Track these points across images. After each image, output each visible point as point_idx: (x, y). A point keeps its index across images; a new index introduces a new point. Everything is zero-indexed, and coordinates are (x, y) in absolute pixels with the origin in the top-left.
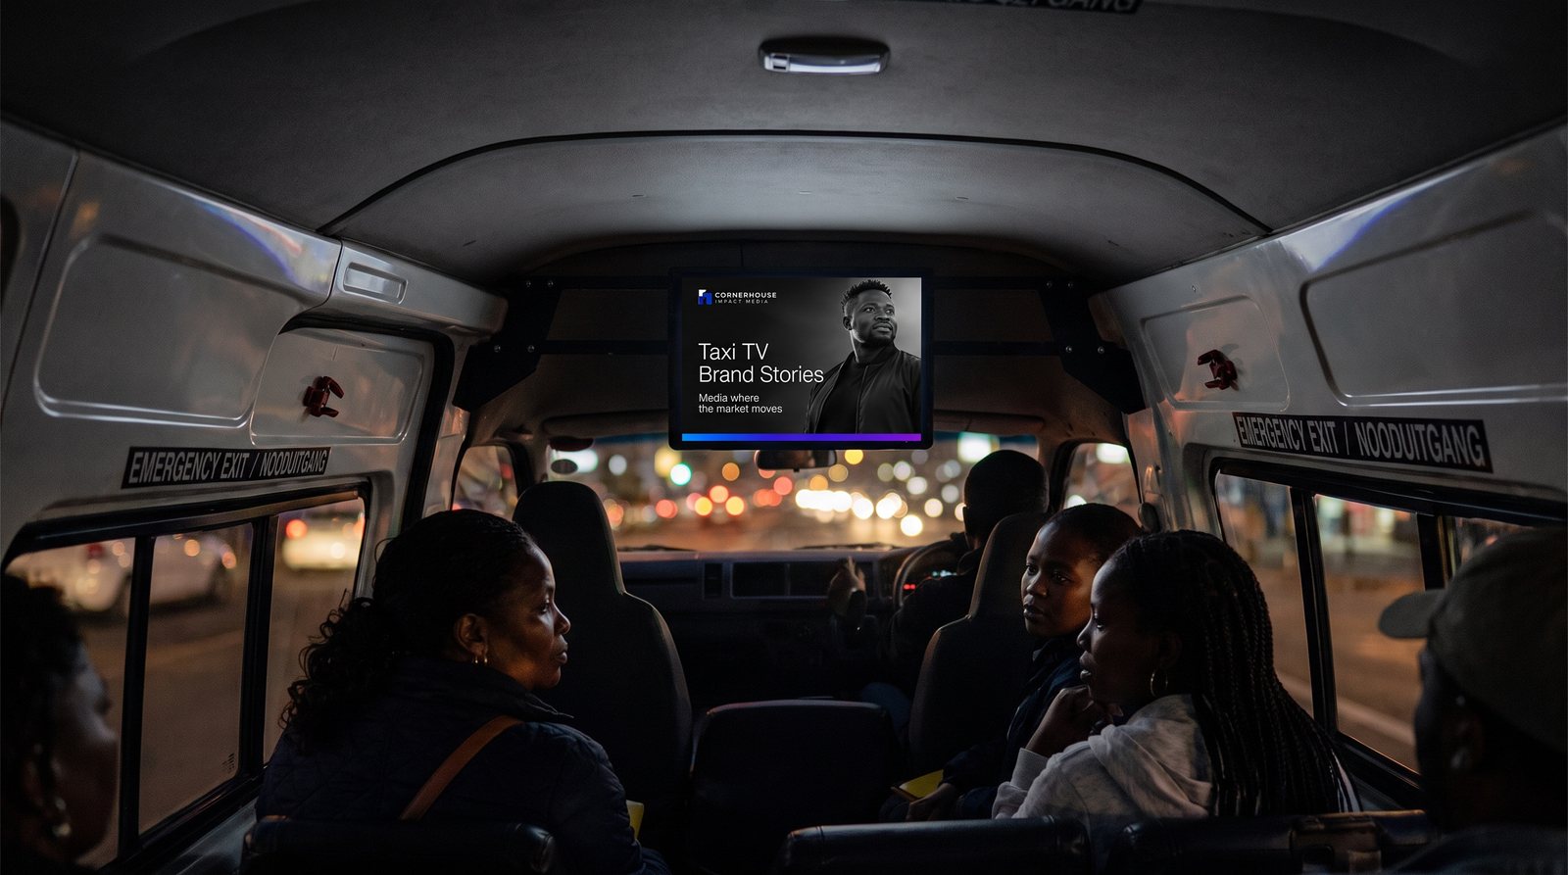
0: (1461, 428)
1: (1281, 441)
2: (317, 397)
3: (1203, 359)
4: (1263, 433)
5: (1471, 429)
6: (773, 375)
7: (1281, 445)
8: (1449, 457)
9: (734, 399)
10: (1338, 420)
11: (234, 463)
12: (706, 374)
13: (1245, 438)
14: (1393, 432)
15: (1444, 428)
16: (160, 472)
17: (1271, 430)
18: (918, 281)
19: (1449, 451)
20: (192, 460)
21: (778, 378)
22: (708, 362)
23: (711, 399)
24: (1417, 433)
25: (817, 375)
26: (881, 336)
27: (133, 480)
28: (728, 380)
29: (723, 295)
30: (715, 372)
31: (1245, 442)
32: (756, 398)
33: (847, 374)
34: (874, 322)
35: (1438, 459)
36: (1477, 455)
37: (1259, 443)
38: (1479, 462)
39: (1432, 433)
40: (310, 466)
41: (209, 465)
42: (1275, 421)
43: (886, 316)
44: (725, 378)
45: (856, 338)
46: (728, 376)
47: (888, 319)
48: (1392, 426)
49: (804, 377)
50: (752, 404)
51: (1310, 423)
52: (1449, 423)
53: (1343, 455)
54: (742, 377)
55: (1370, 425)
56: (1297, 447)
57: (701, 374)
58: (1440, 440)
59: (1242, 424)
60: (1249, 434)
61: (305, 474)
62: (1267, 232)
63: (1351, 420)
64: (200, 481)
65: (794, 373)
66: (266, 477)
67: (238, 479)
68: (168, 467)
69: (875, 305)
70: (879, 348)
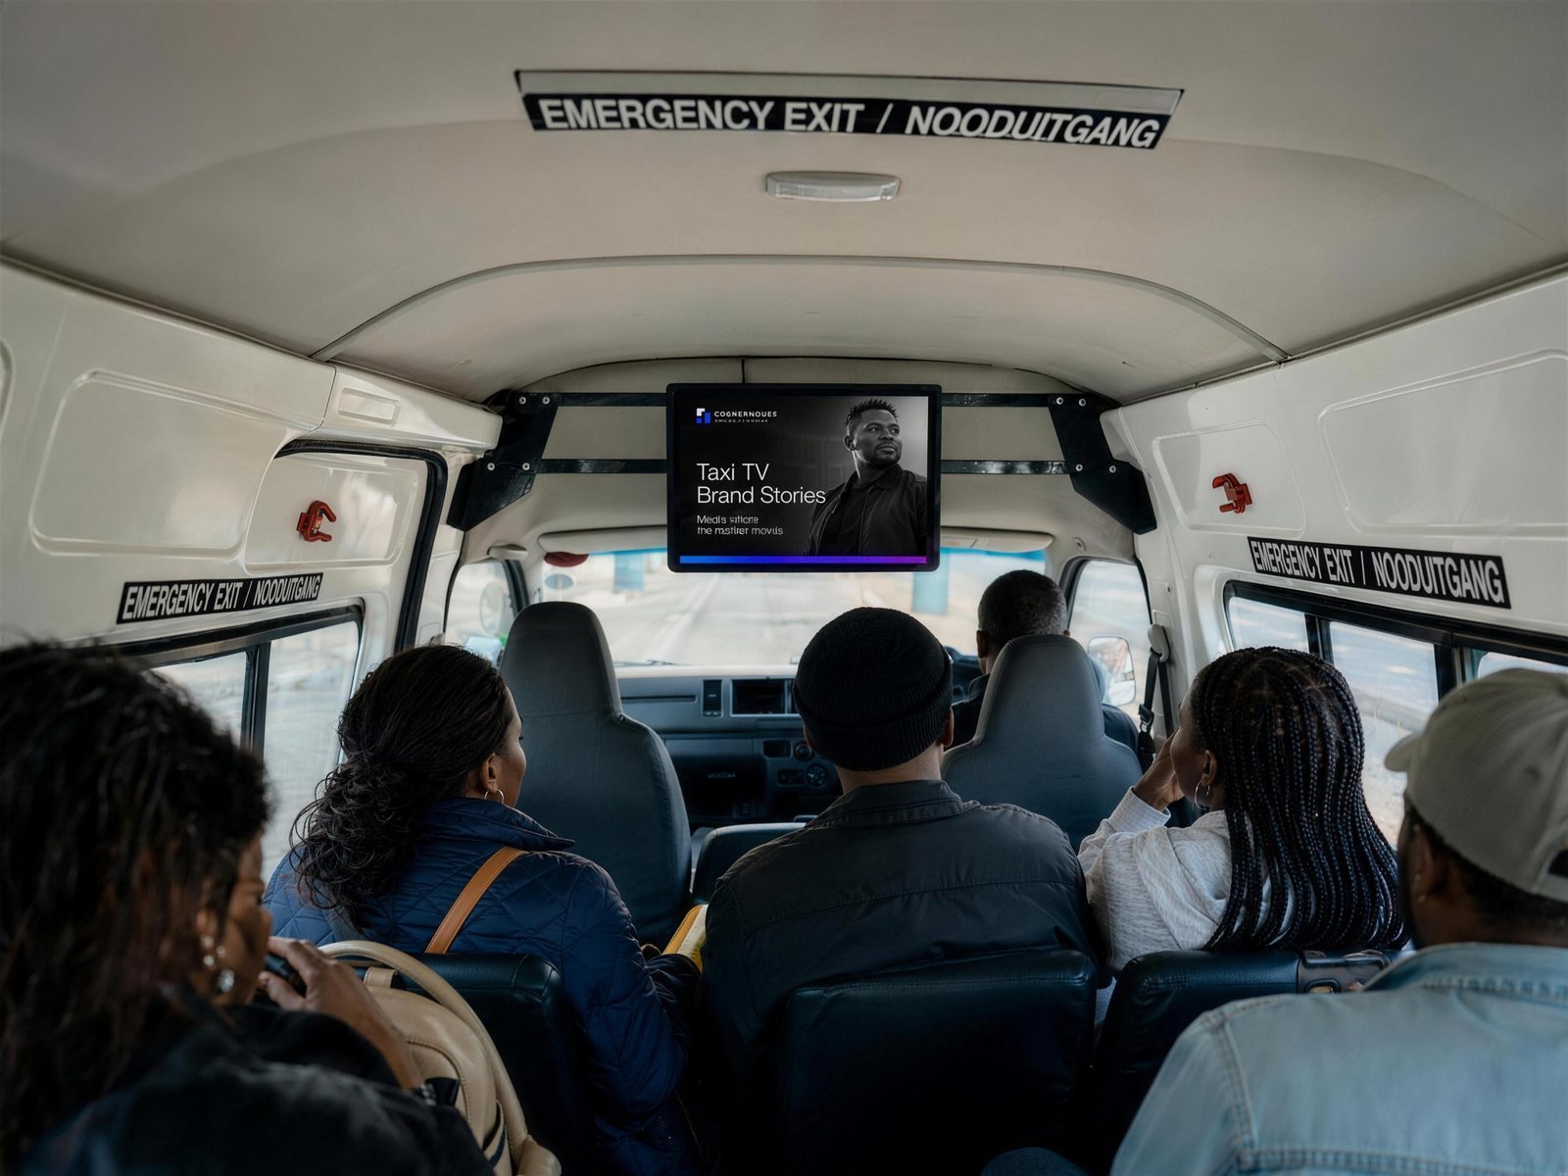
0: (1480, 562)
1: (1297, 567)
2: (313, 521)
3: (1218, 482)
4: (1278, 559)
5: (1490, 564)
6: (774, 495)
7: (1297, 573)
8: (1468, 592)
9: (733, 520)
10: (1355, 549)
11: (228, 594)
12: (705, 495)
13: (1260, 562)
14: (1411, 563)
15: (1463, 562)
16: (153, 607)
17: (1286, 556)
18: (927, 398)
19: (1467, 586)
20: (185, 593)
21: (779, 499)
22: (707, 482)
23: (709, 520)
24: (1435, 566)
26: (884, 456)
27: (127, 615)
28: (727, 501)
29: (723, 414)
30: (714, 493)
31: (1260, 567)
32: (756, 520)
33: (849, 495)
34: (879, 442)
35: (1456, 593)
36: (1495, 591)
37: (1275, 569)
38: (1499, 598)
39: (1450, 567)
40: (304, 592)
41: (202, 596)
42: (1291, 548)
43: (890, 436)
44: (723, 499)
45: (860, 457)
46: (727, 497)
47: (892, 439)
48: (1409, 558)
49: (805, 497)
50: (751, 526)
51: (1327, 551)
52: (1468, 557)
53: (1358, 584)
54: (741, 498)
55: (1387, 556)
56: (1313, 575)
57: (699, 494)
58: (1458, 573)
59: (1257, 550)
60: (1264, 560)
61: (299, 601)
62: (1285, 358)
63: (1368, 550)
64: (193, 613)
65: (795, 494)
66: (261, 606)
67: (232, 610)
68: (162, 601)
69: (879, 425)
70: (884, 468)
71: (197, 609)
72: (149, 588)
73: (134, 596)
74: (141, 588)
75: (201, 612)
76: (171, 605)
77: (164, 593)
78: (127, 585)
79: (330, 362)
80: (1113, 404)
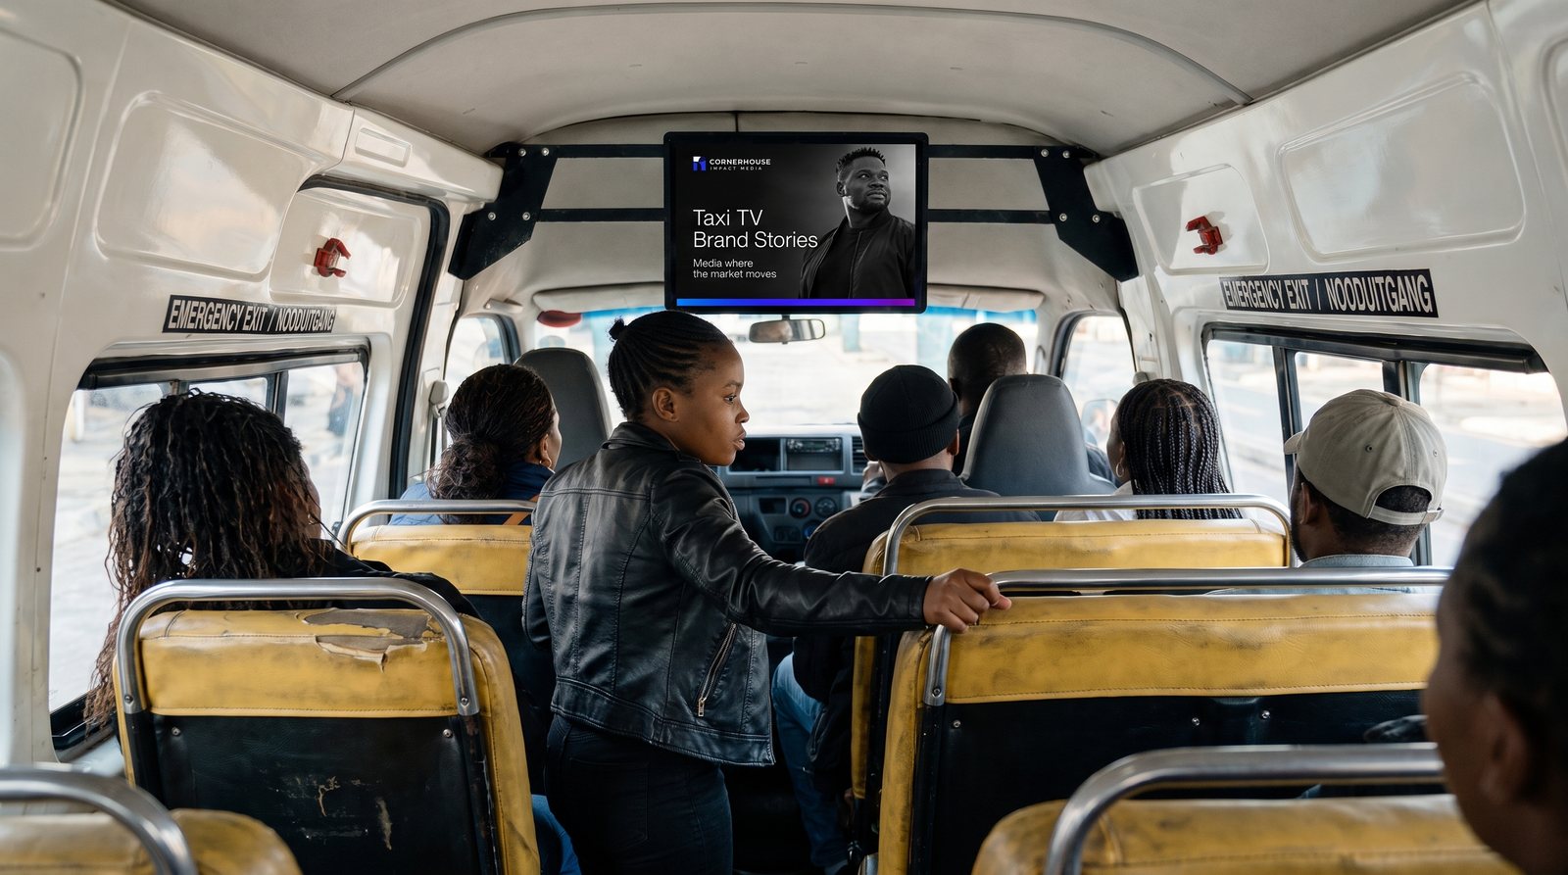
0: (1413, 277)
1: (1263, 301)
2: (327, 257)
3: (1192, 226)
4: (1246, 295)
5: (1421, 278)
6: (769, 240)
7: (1263, 305)
8: (1405, 306)
9: (728, 264)
10: (1311, 277)
11: (255, 316)
12: (701, 240)
13: (1231, 300)
14: (1357, 285)
15: (1399, 278)
16: (193, 320)
17: (1254, 291)
18: (914, 146)
19: (1404, 302)
20: (219, 311)
21: (773, 244)
22: (703, 228)
23: (705, 264)
24: (1377, 285)
25: (812, 241)
26: (875, 202)
27: (172, 325)
28: (722, 245)
29: (718, 162)
30: (709, 238)
31: (1231, 304)
32: (750, 264)
33: (840, 240)
34: (869, 189)
35: (1394, 308)
36: (1426, 302)
37: (1243, 304)
38: (1428, 308)
39: (1390, 284)
40: (320, 325)
41: (233, 317)
42: (1257, 283)
43: (880, 182)
44: (719, 244)
45: (850, 203)
46: (722, 242)
47: (881, 186)
48: (1356, 280)
49: (798, 242)
50: (745, 269)
51: (1287, 283)
52: (1403, 273)
53: (1315, 311)
54: (736, 242)
55: (1338, 281)
56: (1277, 306)
57: (696, 239)
58: (1396, 290)
59: (1228, 289)
60: (1235, 297)
61: (316, 332)
62: (1249, 101)
63: (1322, 277)
64: (226, 331)
65: (788, 238)
66: (282, 332)
67: (258, 332)
68: (200, 316)
69: (869, 171)
70: (873, 214)
71: (229, 328)
72: (189, 302)
73: (178, 308)
74: (184, 302)
75: (232, 331)
76: (208, 321)
77: (202, 308)
78: (173, 298)
79: (349, 102)
80: (1096, 157)
